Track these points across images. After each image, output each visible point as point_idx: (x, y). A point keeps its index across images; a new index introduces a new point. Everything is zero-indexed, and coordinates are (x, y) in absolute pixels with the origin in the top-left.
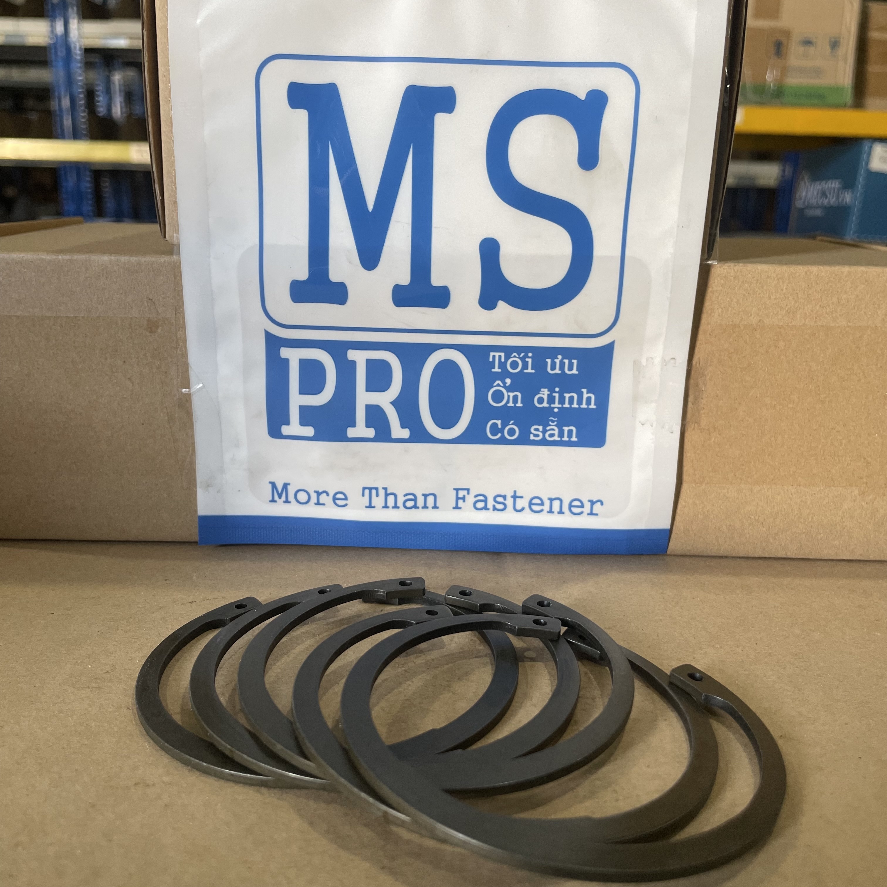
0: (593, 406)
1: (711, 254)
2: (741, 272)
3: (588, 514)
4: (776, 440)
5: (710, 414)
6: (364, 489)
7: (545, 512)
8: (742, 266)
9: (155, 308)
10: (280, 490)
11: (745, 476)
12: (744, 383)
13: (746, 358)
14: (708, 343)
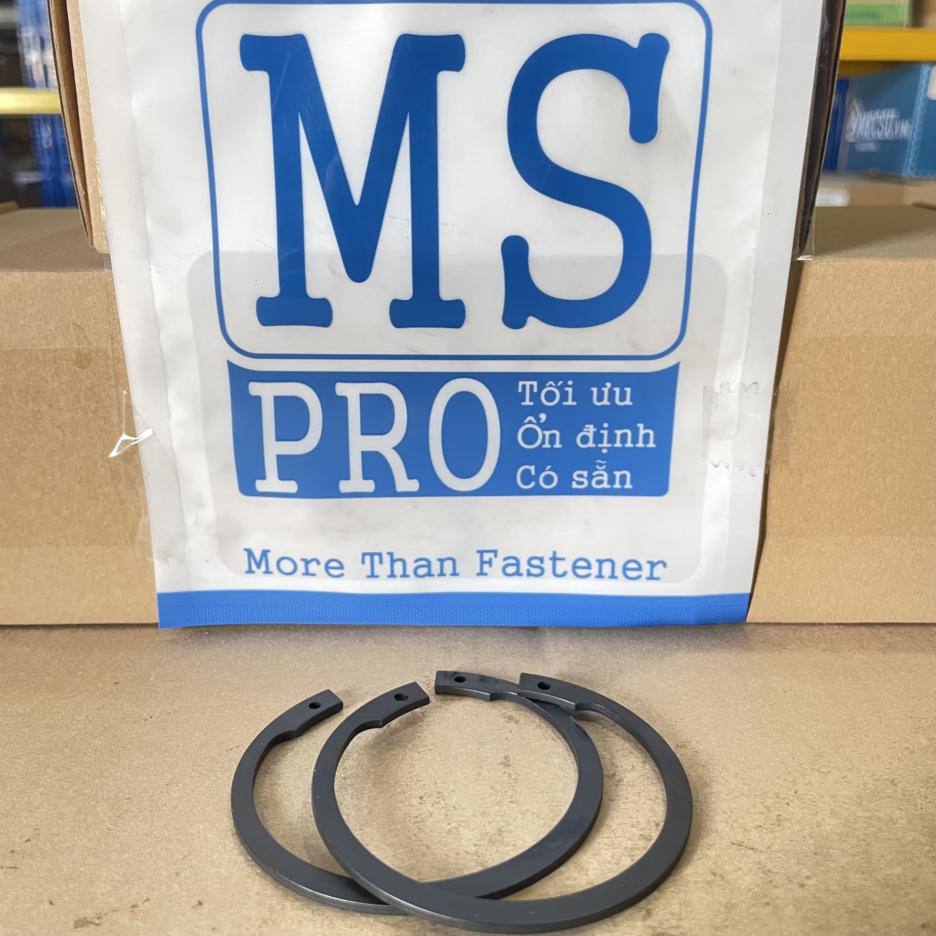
0: (651, 445)
1: (804, 247)
2: (843, 270)
3: (648, 578)
4: (884, 481)
5: (802, 450)
6: (364, 555)
7: (593, 576)
8: (844, 261)
9: (85, 337)
10: (258, 558)
11: (846, 526)
12: (845, 410)
13: (849, 379)
14: (800, 362)
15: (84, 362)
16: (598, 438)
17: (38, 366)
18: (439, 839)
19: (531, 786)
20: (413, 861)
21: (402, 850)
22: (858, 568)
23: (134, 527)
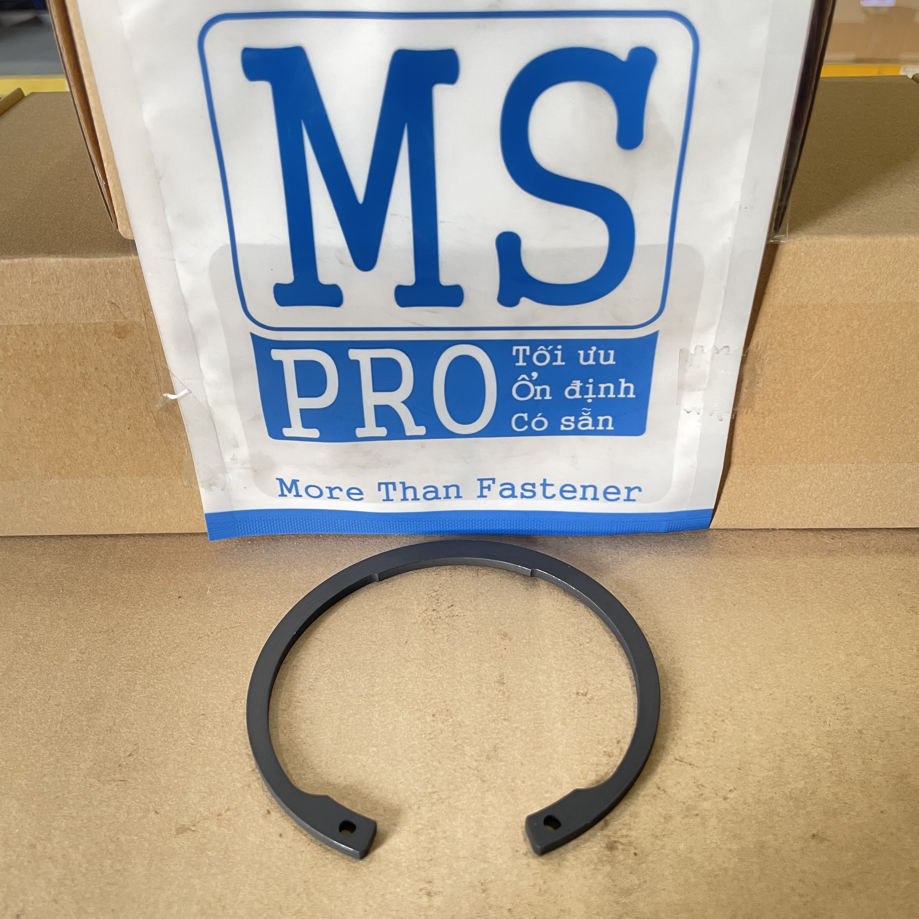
0: (631, 396)
1: (780, 227)
2: (815, 247)
4: (838, 421)
5: (766, 397)
6: (380, 484)
8: (816, 240)
9: (121, 312)
10: (289, 485)
11: (801, 456)
12: (807, 366)
13: (813, 339)
14: (769, 326)
15: (122, 333)
16: (584, 391)
17: (81, 337)
18: (448, 755)
19: (520, 703)
20: (429, 775)
21: (420, 765)
22: (810, 488)
23: (180, 462)
